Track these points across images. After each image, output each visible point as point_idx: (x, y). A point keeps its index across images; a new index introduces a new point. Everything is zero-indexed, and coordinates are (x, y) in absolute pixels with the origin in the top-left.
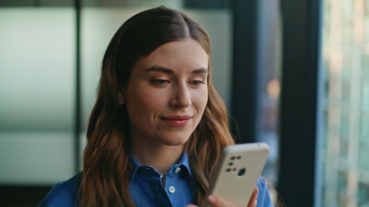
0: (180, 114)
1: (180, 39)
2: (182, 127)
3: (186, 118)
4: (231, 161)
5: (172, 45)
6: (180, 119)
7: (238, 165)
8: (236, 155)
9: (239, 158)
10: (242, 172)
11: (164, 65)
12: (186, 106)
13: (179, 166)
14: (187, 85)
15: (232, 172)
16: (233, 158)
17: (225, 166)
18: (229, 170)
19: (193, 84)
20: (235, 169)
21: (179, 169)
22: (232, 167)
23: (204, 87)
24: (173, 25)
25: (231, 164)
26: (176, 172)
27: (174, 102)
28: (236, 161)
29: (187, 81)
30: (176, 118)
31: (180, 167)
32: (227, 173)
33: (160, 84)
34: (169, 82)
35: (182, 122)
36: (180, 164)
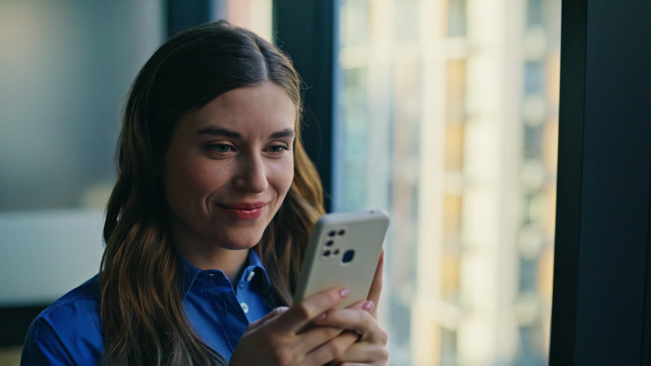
0: (250, 200)
1: (253, 84)
2: (252, 220)
3: (259, 206)
4: (329, 239)
5: (240, 94)
6: (248, 207)
7: (342, 244)
8: (338, 229)
9: (342, 233)
10: (349, 256)
11: (227, 125)
12: (260, 191)
13: (252, 269)
14: (262, 155)
15: (332, 256)
16: (332, 234)
17: (321, 247)
18: (327, 254)
19: (271, 151)
20: (337, 252)
21: (252, 274)
22: (332, 249)
23: (289, 155)
24: (243, 59)
25: (330, 243)
26: (249, 279)
27: (240, 182)
28: (337, 238)
29: (262, 149)
30: (243, 207)
31: (255, 270)
32: (325, 258)
33: (219, 151)
34: (233, 149)
35: (252, 211)
36: (254, 267)
